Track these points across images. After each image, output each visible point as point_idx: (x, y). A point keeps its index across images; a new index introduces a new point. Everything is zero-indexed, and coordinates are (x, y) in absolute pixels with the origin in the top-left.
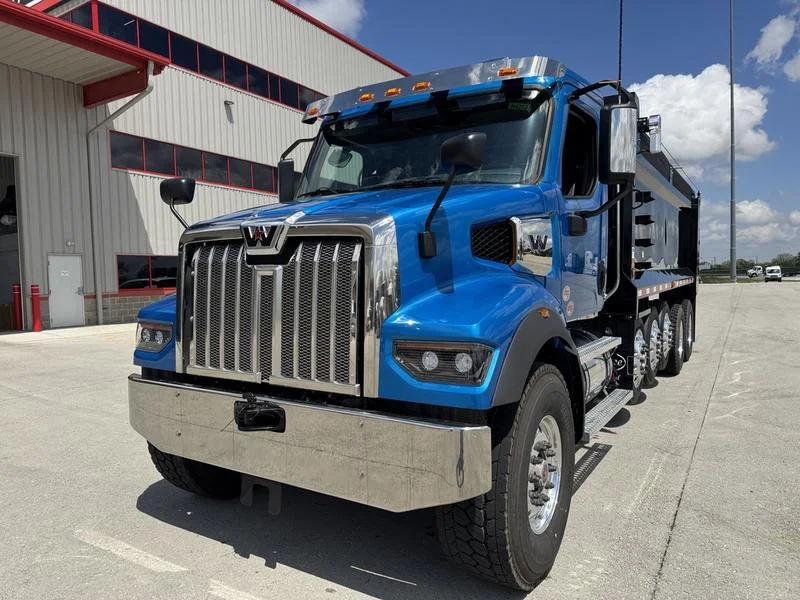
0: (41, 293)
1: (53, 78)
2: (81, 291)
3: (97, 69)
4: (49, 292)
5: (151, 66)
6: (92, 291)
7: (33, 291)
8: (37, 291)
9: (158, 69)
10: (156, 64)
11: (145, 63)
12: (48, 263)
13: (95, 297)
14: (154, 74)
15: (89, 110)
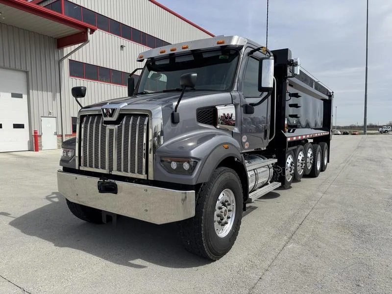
0: (38, 134)
1: (44, 35)
2: (56, 134)
3: (64, 31)
4: (42, 134)
5: (89, 30)
6: (61, 134)
7: (35, 133)
8: (37, 133)
9: (92, 31)
10: (91, 29)
11: (86, 28)
12: (41, 121)
13: (62, 136)
14: (90, 34)
15: (60, 51)
